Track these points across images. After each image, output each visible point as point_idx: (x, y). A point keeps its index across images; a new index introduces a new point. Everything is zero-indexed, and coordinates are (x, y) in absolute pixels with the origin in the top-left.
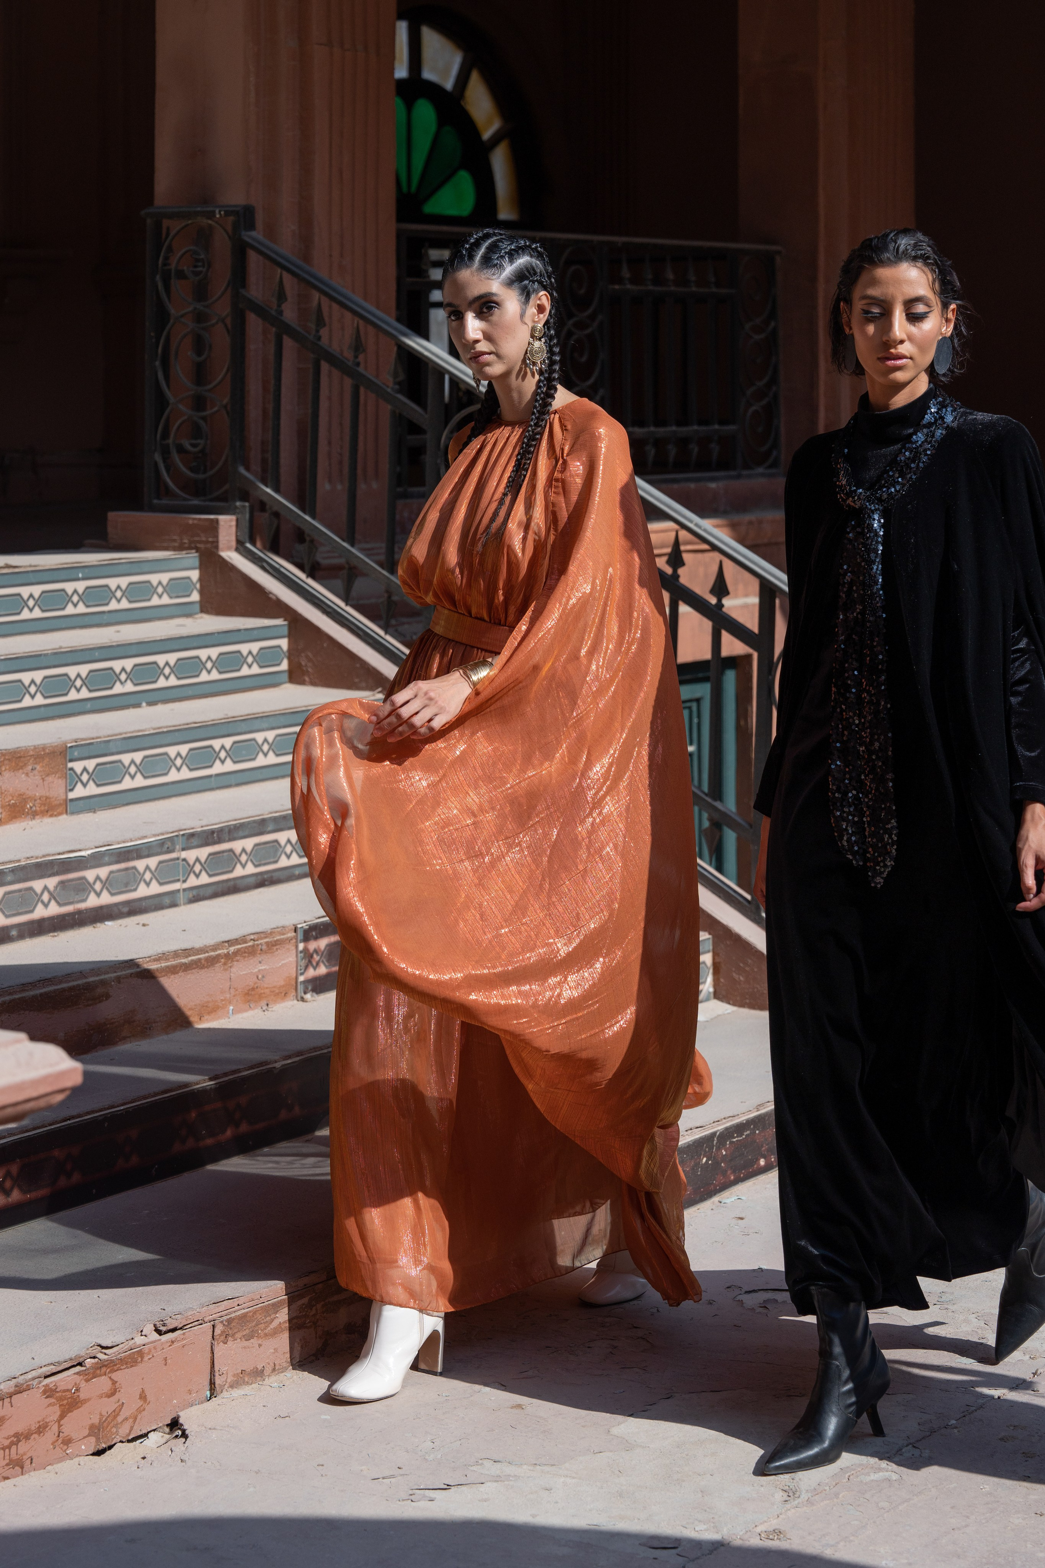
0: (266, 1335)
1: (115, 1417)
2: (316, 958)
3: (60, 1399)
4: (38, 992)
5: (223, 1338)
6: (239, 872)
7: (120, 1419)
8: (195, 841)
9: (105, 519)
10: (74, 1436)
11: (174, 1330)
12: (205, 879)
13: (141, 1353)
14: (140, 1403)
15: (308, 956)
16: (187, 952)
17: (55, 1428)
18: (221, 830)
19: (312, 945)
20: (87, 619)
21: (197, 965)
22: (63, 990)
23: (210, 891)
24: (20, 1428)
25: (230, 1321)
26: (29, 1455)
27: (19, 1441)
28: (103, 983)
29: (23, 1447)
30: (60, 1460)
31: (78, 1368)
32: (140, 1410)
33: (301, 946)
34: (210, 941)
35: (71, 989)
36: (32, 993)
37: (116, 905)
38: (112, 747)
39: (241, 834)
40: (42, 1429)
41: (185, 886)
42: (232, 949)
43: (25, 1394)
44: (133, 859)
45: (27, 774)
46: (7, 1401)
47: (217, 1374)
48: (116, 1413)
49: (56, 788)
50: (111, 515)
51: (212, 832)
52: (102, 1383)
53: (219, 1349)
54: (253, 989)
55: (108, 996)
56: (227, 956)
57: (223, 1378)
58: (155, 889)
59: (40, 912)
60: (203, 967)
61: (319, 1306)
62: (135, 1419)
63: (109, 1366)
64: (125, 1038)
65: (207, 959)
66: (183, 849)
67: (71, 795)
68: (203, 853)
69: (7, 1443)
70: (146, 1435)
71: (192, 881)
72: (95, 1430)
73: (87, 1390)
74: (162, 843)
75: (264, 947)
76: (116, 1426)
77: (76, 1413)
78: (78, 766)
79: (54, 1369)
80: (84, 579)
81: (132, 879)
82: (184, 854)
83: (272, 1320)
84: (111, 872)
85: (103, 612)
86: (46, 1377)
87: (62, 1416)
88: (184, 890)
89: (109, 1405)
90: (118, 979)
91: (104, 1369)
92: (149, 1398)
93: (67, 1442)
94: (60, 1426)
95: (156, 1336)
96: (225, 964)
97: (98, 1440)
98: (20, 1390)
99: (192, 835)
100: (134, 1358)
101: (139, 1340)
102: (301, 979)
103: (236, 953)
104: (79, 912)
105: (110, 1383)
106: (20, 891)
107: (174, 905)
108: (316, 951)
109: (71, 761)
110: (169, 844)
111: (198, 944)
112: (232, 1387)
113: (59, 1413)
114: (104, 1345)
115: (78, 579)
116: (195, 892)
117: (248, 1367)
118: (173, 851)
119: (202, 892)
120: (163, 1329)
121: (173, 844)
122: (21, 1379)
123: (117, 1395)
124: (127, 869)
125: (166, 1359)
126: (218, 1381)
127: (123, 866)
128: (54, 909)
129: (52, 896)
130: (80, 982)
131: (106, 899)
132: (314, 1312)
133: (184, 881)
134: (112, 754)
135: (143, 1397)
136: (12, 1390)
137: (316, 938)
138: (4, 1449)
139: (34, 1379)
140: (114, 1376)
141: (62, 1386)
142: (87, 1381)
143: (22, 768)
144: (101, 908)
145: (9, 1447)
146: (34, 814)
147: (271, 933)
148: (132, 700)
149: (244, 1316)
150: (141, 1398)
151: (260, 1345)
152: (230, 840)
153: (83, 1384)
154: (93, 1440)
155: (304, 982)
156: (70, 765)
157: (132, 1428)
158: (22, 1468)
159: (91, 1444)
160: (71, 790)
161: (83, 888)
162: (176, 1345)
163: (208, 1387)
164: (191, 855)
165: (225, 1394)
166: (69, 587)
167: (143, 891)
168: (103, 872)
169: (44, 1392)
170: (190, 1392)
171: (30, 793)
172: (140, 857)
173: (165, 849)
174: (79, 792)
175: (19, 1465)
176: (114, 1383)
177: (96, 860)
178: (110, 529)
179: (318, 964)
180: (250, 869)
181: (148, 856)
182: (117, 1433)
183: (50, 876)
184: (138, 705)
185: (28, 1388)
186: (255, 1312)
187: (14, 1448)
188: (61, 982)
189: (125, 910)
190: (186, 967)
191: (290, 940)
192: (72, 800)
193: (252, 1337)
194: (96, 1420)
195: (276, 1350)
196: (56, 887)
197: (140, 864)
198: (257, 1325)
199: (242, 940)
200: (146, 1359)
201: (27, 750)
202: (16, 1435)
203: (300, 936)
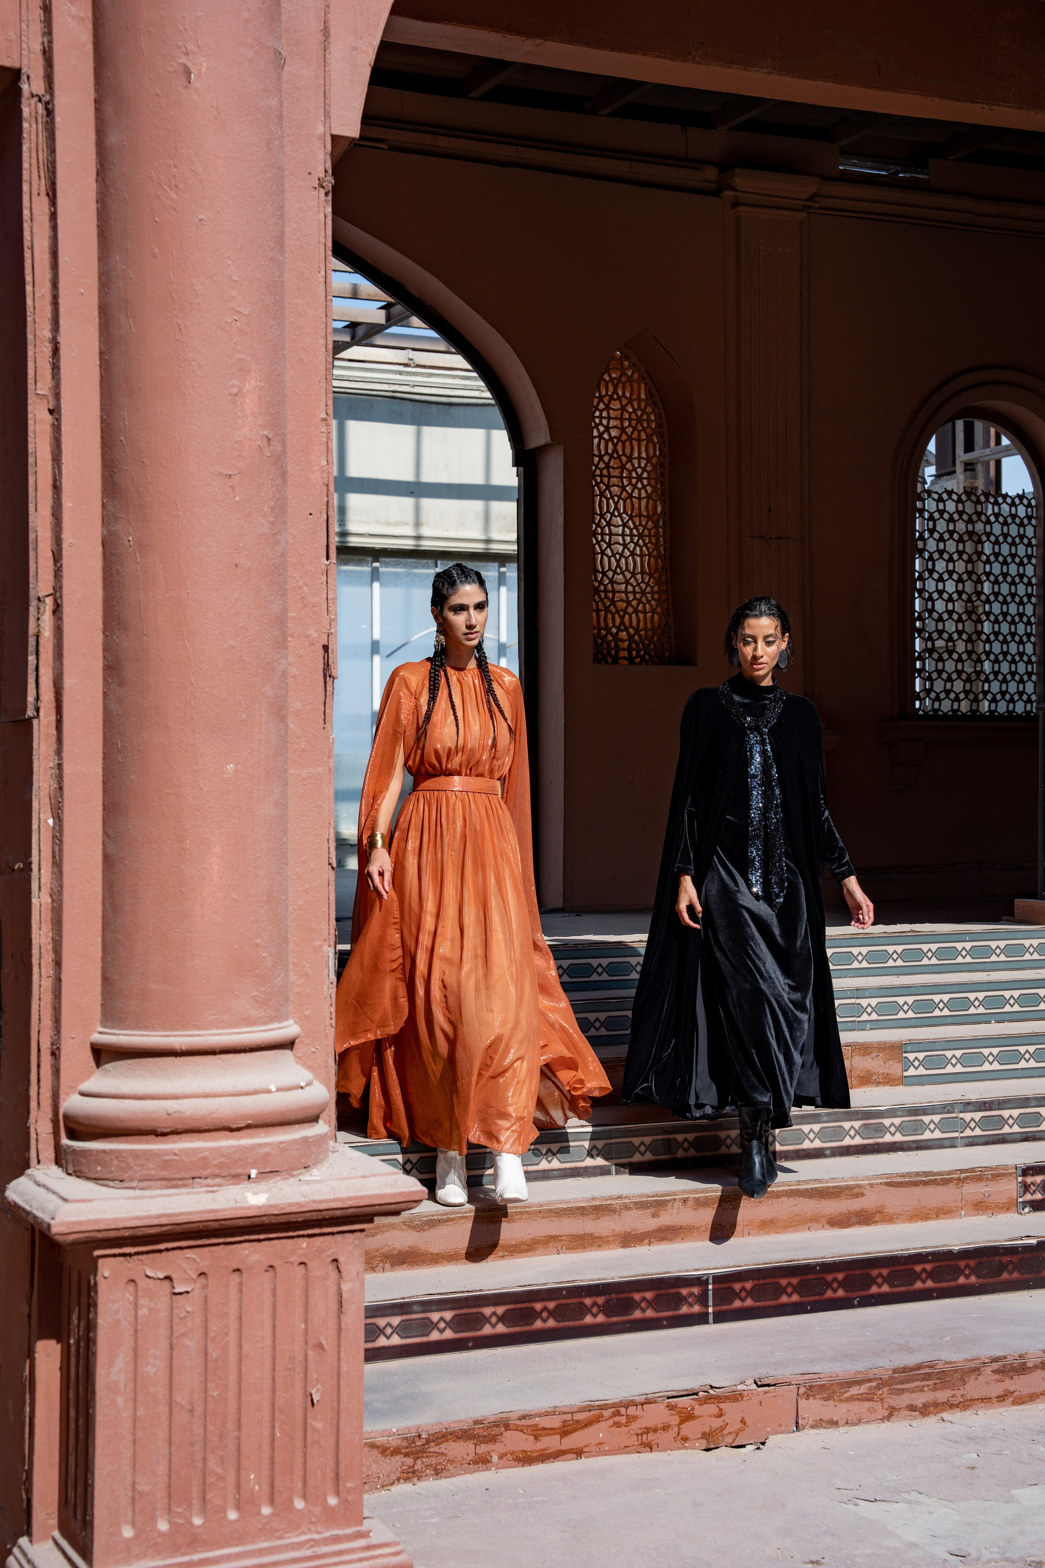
0: (841, 1400)
1: (722, 1431)
2: (1033, 1188)
3: (679, 1413)
4: (809, 1186)
5: (805, 1396)
6: (1006, 1130)
7: (725, 1432)
8: (970, 1108)
9: (1013, 903)
10: (690, 1436)
11: (768, 1385)
12: (978, 1132)
13: (741, 1395)
14: (741, 1425)
15: (1026, 1187)
16: (927, 1174)
17: (676, 1429)
18: (992, 1102)
19: (1029, 1180)
20: (973, 966)
21: (934, 1182)
22: (829, 1187)
23: (983, 1140)
24: (650, 1424)
25: (811, 1387)
26: (656, 1442)
27: (648, 1432)
28: (859, 1186)
29: (651, 1436)
30: (679, 1449)
31: (695, 1397)
32: (741, 1430)
33: (1020, 1179)
34: (947, 1169)
35: (834, 1187)
36: (804, 1187)
37: (907, 1142)
38: (938, 1046)
39: (1008, 1106)
40: (666, 1428)
41: (962, 1135)
42: (963, 1175)
43: (653, 1405)
44: (920, 1115)
45: (873, 1059)
46: (640, 1407)
47: (800, 1418)
48: (722, 1429)
49: (895, 1068)
50: (1016, 901)
51: (985, 1103)
52: (712, 1408)
53: (803, 1403)
54: (981, 1202)
55: (863, 1195)
56: (959, 1179)
57: (805, 1421)
58: (938, 1134)
59: (847, 1141)
60: (939, 1184)
61: (885, 1389)
62: (737, 1435)
63: (718, 1399)
64: (876, 1222)
65: (942, 1180)
66: (961, 1112)
67: (905, 1074)
68: (978, 1116)
69: (640, 1432)
70: (743, 1446)
71: (968, 1132)
72: (705, 1436)
73: (698, 1410)
74: (944, 1107)
75: (989, 1177)
76: (722, 1436)
77: (691, 1423)
78: (911, 1056)
79: (674, 1394)
80: (970, 941)
81: (921, 1127)
82: (961, 1115)
83: (846, 1392)
84: (903, 1122)
85: (986, 962)
86: (669, 1398)
87: (681, 1423)
88: (962, 1138)
89: (717, 1423)
90: (871, 1185)
91: (713, 1400)
92: (748, 1423)
93: (685, 1439)
94: (679, 1429)
95: (755, 1386)
96: (957, 1184)
97: (708, 1442)
98: (648, 1402)
99: (969, 1103)
100: (736, 1397)
101: (741, 1387)
102: (1020, 1200)
103: (966, 1178)
104: (878, 1144)
105: (718, 1409)
106: (833, 1127)
107: (953, 1146)
108: (1032, 1183)
109: (905, 1052)
110: (949, 1108)
111: (935, 1169)
112: (812, 1427)
113: (679, 1421)
114: (714, 1385)
115: (966, 941)
116: (970, 1140)
117: (826, 1417)
118: (953, 1112)
119: (976, 1140)
120: (759, 1383)
121: (953, 1108)
122: (649, 1396)
123: (723, 1418)
124: (915, 1121)
125: (761, 1402)
126: (801, 1422)
127: (913, 1118)
128: (858, 1141)
129: (857, 1132)
130: (841, 1184)
131: (898, 1138)
132: (881, 1392)
133: (962, 1132)
134: (938, 1050)
135: (743, 1421)
136: (643, 1401)
137: (1033, 1175)
138: (637, 1435)
139: (659, 1397)
140: (720, 1405)
141: (680, 1405)
142: (700, 1405)
143: (868, 1054)
144: (895, 1143)
145: (642, 1435)
146: (878, 1084)
147: (996, 1168)
148: (984, 1018)
149: (824, 1385)
150: (741, 1422)
151: (835, 1406)
152: (999, 1109)
153: (697, 1406)
154: (705, 1441)
155: (1023, 1202)
156: (905, 1055)
157: (734, 1440)
158: (651, 1449)
159: (704, 1444)
160: (906, 1070)
161: (882, 1130)
162: (768, 1394)
163: (794, 1425)
164: (967, 1116)
165: (806, 1431)
166: (959, 946)
167: (927, 1135)
168: (897, 1121)
169: (668, 1406)
170: (780, 1425)
171: (875, 1070)
172: (925, 1114)
173: (946, 1110)
174: (912, 1072)
175: (649, 1447)
176: (721, 1410)
177: (891, 1113)
178: (1016, 910)
179: (1034, 1192)
180: (1016, 1129)
181: (932, 1114)
182: (723, 1440)
183: (856, 1120)
184: (989, 1022)
185: (655, 1402)
186: (832, 1385)
187: (645, 1436)
188: (827, 1182)
189: (914, 1146)
190: (925, 1183)
191: (1011, 1174)
192: (906, 1077)
193: (829, 1400)
194: (707, 1430)
195: (849, 1411)
196: (860, 1128)
197: (926, 1119)
198: (834, 1392)
199: (973, 1170)
200: (745, 1399)
201: (872, 1044)
202: (646, 1428)
203: (1020, 1172)
